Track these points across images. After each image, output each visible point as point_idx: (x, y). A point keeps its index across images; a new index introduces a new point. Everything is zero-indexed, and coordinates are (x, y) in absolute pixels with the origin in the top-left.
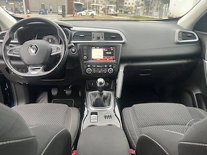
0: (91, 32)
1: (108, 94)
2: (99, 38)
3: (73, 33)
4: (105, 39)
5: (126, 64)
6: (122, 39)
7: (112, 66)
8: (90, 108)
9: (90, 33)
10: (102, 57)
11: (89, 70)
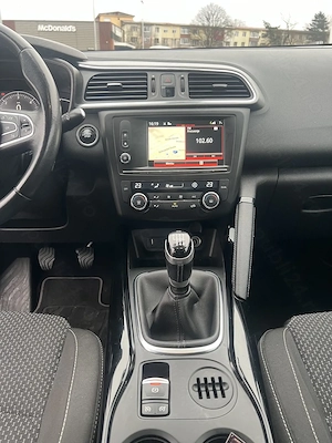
0: (143, 73)
1: (204, 280)
2: (170, 92)
3: (87, 77)
4: (192, 95)
5: (261, 179)
6: (248, 94)
7: (217, 184)
8: (139, 344)
9: (142, 75)
10: (181, 156)
11: (138, 200)
